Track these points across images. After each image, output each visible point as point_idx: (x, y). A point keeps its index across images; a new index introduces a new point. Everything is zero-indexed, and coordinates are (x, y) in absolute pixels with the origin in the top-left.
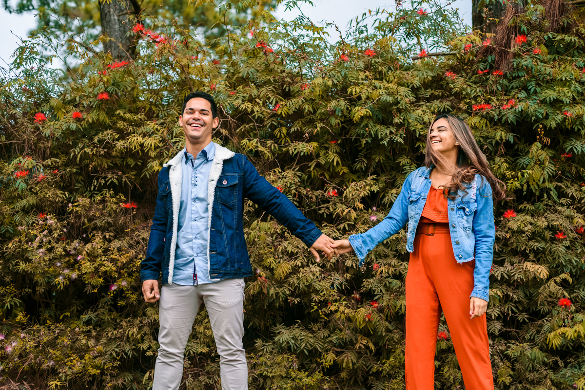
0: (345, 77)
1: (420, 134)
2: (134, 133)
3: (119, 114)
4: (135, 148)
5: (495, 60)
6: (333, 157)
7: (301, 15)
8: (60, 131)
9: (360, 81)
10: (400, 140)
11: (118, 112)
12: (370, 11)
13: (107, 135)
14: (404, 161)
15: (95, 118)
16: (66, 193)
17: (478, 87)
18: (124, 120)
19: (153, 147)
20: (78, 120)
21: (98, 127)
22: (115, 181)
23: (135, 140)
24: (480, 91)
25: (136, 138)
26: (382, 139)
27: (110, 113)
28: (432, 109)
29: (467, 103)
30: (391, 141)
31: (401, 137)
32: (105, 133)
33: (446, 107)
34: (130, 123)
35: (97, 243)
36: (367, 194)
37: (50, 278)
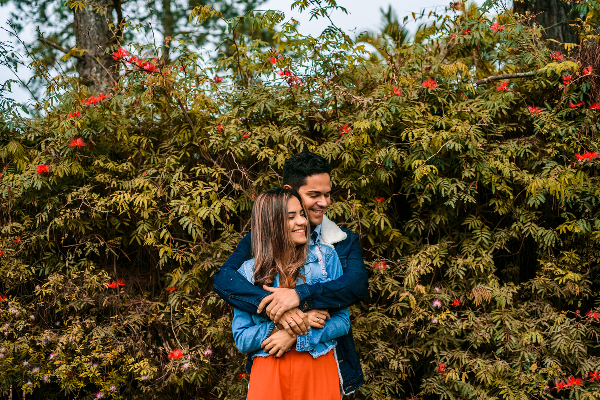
0: (397, 115)
1: (496, 190)
2: (118, 189)
3: (99, 164)
4: (123, 209)
5: (591, 88)
6: (380, 219)
7: (331, 25)
8: (22, 190)
9: (416, 122)
10: (472, 200)
11: (96, 162)
12: (414, 15)
13: (84, 192)
14: (473, 222)
15: (67, 171)
16: (32, 268)
17: (570, 125)
18: (104, 170)
19: (146, 205)
20: (46, 174)
21: (73, 181)
22: (96, 250)
23: (122, 198)
24: (574, 131)
25: (122, 196)
26: (447, 198)
27: (86, 164)
28: (509, 154)
29: (556, 148)
30: (460, 202)
31: (471, 195)
32: (81, 189)
33: (528, 151)
34: (115, 174)
36: (430, 272)
37: (15, 378)
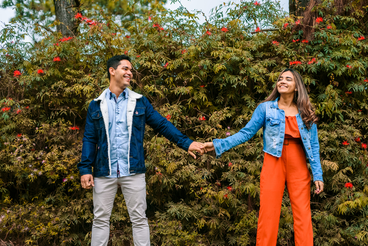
0: (209, 45)
1: (256, 81)
2: (76, 83)
3: (67, 70)
4: (78, 93)
5: (303, 33)
6: (203, 96)
7: (181, 6)
8: (30, 82)
9: (218, 48)
10: (244, 84)
11: (66, 69)
12: (224, 4)
13: (60, 84)
14: (247, 97)
15: (52, 73)
16: (34, 121)
17: (293, 50)
18: (70, 74)
19: (89, 92)
20: (41, 74)
21: (53, 79)
22: (65, 113)
23: (77, 87)
24: (294, 53)
26: (233, 84)
27: (61, 70)
28: (264, 64)
29: (286, 61)
30: (239, 85)
31: (245, 82)
32: (59, 82)
33: (273, 63)
34: (74, 76)
35: (55, 152)
36: (224, 119)
37: (25, 175)
